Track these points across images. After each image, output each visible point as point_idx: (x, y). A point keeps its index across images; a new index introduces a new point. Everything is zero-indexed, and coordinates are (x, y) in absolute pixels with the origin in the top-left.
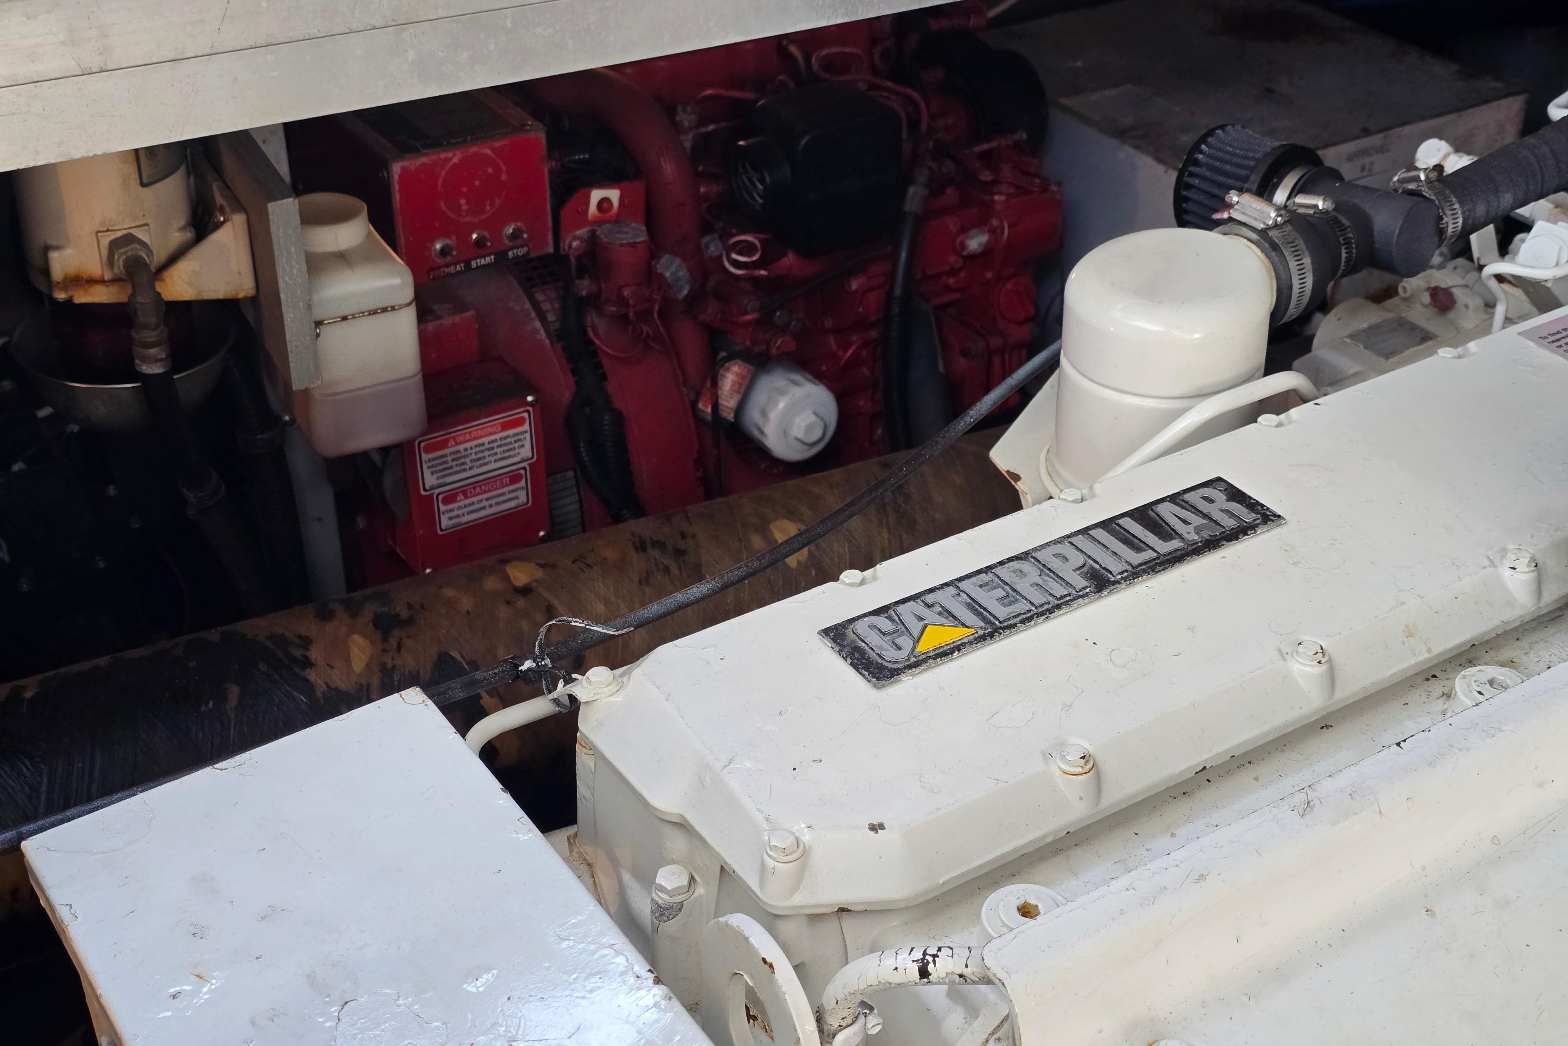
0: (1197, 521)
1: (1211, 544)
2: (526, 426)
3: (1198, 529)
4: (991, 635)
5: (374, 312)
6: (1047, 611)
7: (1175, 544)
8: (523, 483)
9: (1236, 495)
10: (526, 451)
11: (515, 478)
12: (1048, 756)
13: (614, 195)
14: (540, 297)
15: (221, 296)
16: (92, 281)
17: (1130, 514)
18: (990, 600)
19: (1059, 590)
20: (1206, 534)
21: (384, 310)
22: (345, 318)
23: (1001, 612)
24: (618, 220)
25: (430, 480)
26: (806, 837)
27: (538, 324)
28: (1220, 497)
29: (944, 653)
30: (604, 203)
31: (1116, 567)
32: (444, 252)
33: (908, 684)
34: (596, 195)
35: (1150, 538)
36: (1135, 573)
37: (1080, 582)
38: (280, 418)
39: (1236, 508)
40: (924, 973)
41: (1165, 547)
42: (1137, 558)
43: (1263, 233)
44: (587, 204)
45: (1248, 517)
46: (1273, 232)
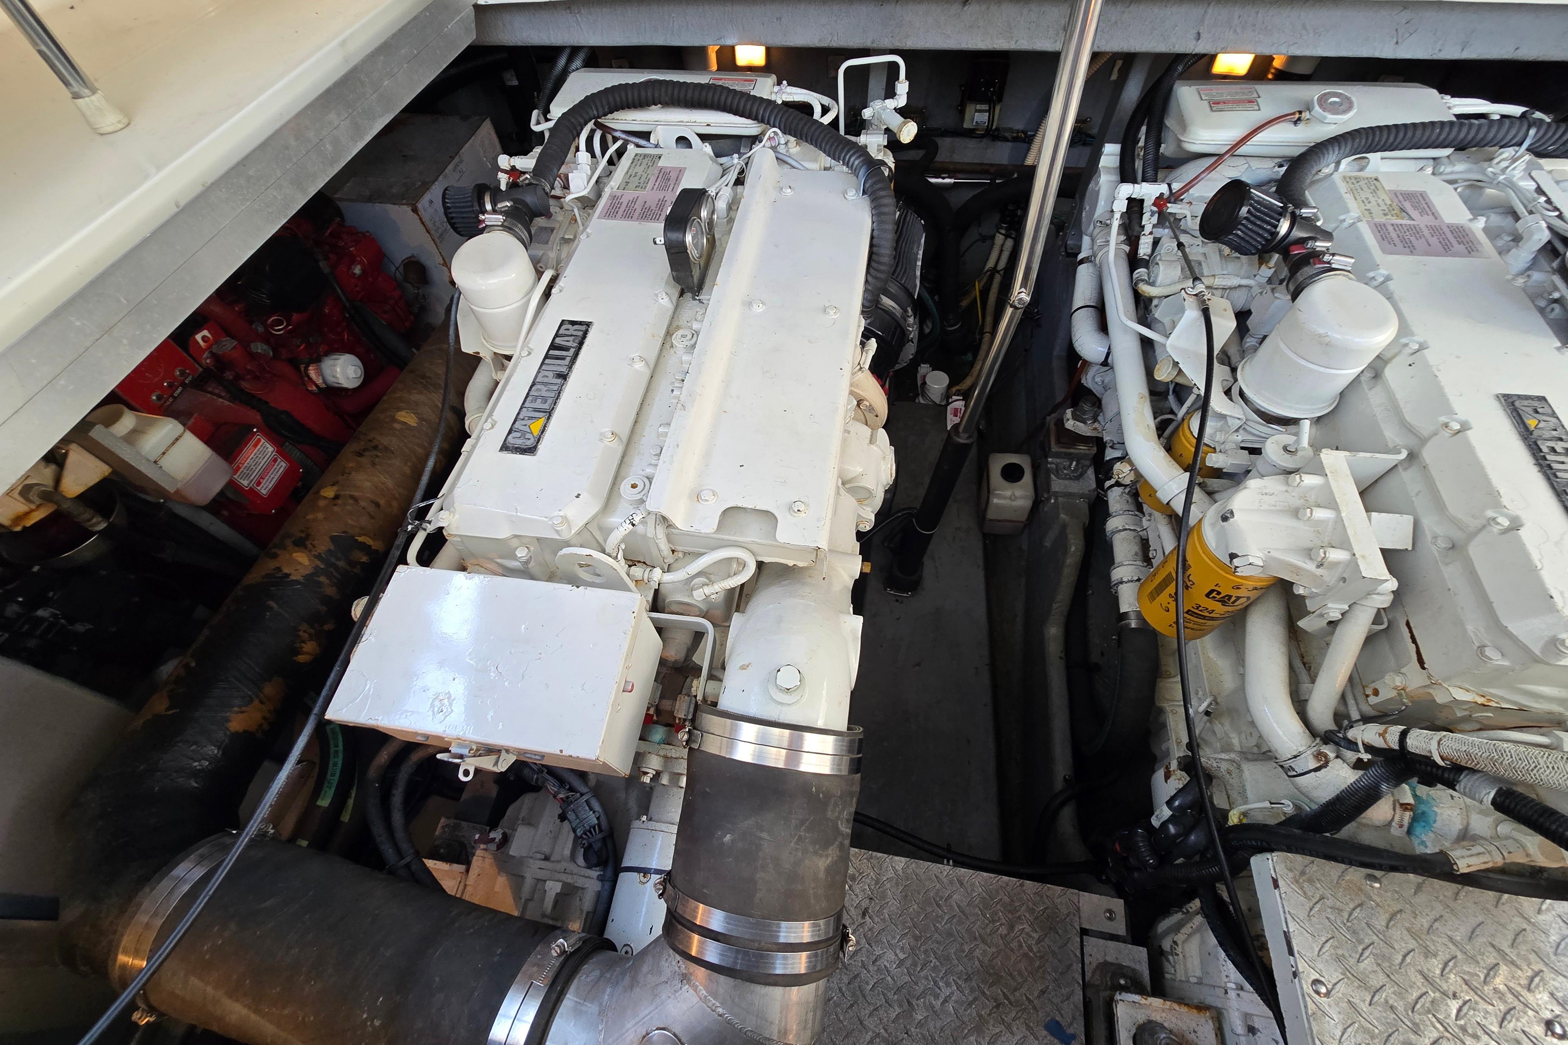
0: (571, 338)
1: (581, 344)
2: (263, 441)
3: (574, 341)
4: (550, 415)
5: (173, 443)
6: (558, 397)
7: (571, 350)
8: (279, 460)
9: (573, 323)
10: (271, 449)
11: (275, 460)
13: (205, 333)
14: (210, 389)
15: (98, 480)
16: (27, 514)
17: (550, 349)
19: (556, 388)
20: (577, 341)
21: (177, 439)
22: (164, 453)
23: (544, 406)
24: (216, 341)
25: (245, 483)
26: (562, 513)
27: (220, 400)
28: (570, 326)
29: (543, 431)
30: (204, 338)
31: (564, 370)
32: (159, 398)
33: (540, 447)
34: (198, 337)
35: (564, 353)
36: (570, 367)
37: (559, 381)
38: (159, 503)
39: (576, 327)
40: (633, 525)
41: (569, 353)
42: (565, 362)
44: (198, 343)
45: (584, 328)
46: (505, 224)
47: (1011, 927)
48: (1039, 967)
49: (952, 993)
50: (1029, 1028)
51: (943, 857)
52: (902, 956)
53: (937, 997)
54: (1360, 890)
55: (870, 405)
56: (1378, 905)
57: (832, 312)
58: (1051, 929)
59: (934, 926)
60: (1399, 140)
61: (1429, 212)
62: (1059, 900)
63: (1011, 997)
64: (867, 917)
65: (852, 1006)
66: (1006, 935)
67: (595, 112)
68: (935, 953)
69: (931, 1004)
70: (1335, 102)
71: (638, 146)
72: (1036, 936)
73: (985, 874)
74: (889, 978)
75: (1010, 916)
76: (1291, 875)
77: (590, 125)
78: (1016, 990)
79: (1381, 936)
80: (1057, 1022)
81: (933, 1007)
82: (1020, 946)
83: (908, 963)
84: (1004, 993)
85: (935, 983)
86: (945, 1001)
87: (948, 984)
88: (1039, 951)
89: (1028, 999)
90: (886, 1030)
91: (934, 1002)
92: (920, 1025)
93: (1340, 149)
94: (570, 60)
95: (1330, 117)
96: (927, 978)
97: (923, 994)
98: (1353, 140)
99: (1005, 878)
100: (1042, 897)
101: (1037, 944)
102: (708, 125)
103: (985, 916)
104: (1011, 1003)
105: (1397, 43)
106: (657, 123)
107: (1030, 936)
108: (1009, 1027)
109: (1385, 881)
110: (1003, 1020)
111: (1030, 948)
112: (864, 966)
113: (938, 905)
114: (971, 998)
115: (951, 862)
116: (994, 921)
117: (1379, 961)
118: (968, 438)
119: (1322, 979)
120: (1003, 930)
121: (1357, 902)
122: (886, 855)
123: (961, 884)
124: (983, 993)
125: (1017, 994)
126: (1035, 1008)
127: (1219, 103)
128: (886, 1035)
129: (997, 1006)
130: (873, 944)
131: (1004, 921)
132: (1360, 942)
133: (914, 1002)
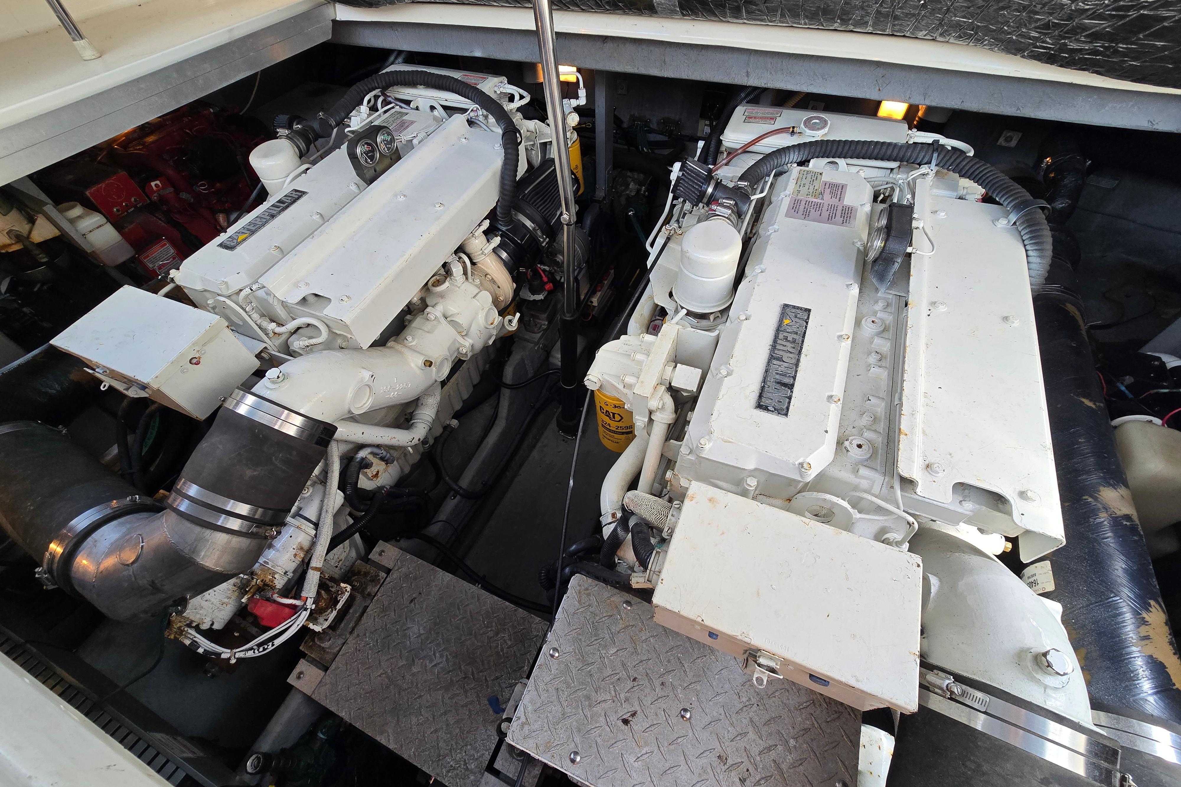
0: (290, 198)
1: (294, 202)
2: (168, 245)
3: (290, 200)
4: (253, 233)
5: (98, 228)
6: (263, 225)
7: (286, 204)
8: (177, 259)
9: (296, 191)
10: (172, 251)
11: (174, 258)
12: (269, 249)
13: (158, 182)
14: (157, 215)
15: (51, 237)
16: (10, 245)
17: (277, 202)
18: (251, 227)
19: (265, 220)
20: (292, 200)
21: (100, 226)
22: (91, 231)
23: (254, 229)
24: (163, 188)
25: (151, 266)
26: (225, 280)
27: (160, 222)
28: (294, 193)
29: (244, 240)
30: (156, 185)
31: (275, 212)
32: (118, 210)
33: (239, 249)
34: (153, 184)
35: (281, 205)
36: (280, 213)
37: (268, 218)
38: (100, 265)
39: (297, 193)
40: (252, 290)
41: (284, 205)
42: (279, 209)
43: (287, 136)
44: (152, 187)
45: (300, 194)
46: (289, 136)
47: (497, 634)
48: (502, 663)
49: (442, 662)
50: (478, 696)
51: (477, 582)
52: (422, 632)
53: (431, 661)
54: (617, 607)
55: (492, 279)
56: (622, 618)
57: (437, 206)
58: (521, 641)
59: (450, 619)
60: (845, 151)
61: (838, 196)
62: (535, 625)
63: (476, 676)
64: (413, 603)
65: (379, 651)
66: (491, 638)
67: (376, 85)
68: (443, 635)
69: (426, 664)
70: (816, 123)
71: (401, 107)
72: (509, 643)
73: (496, 598)
74: (408, 642)
75: (499, 627)
76: (578, 588)
77: (376, 92)
78: (481, 672)
79: (611, 635)
80: (497, 699)
81: (426, 667)
82: (497, 647)
83: (423, 637)
84: (472, 671)
85: (434, 654)
86: (435, 665)
87: (441, 656)
88: (507, 653)
89: (486, 679)
90: (392, 671)
91: (428, 664)
92: (414, 675)
93: (799, 152)
94: (396, 58)
95: (808, 132)
96: (430, 649)
97: (424, 658)
98: (811, 146)
99: (507, 603)
100: (525, 621)
101: (508, 648)
102: (446, 100)
103: (484, 622)
104: (474, 678)
105: (879, 90)
106: (420, 96)
107: (506, 642)
108: (466, 692)
109: (635, 607)
110: (464, 687)
111: (502, 650)
112: (397, 631)
113: (459, 609)
114: (451, 669)
115: (480, 585)
116: (488, 627)
117: (600, 649)
119: (559, 649)
120: (491, 634)
121: (609, 614)
122: (441, 570)
123: (478, 599)
124: (460, 668)
125: (481, 674)
126: (487, 686)
127: (751, 118)
128: (390, 674)
129: (465, 678)
130: (408, 620)
131: (494, 628)
132: (596, 635)
133: (416, 661)
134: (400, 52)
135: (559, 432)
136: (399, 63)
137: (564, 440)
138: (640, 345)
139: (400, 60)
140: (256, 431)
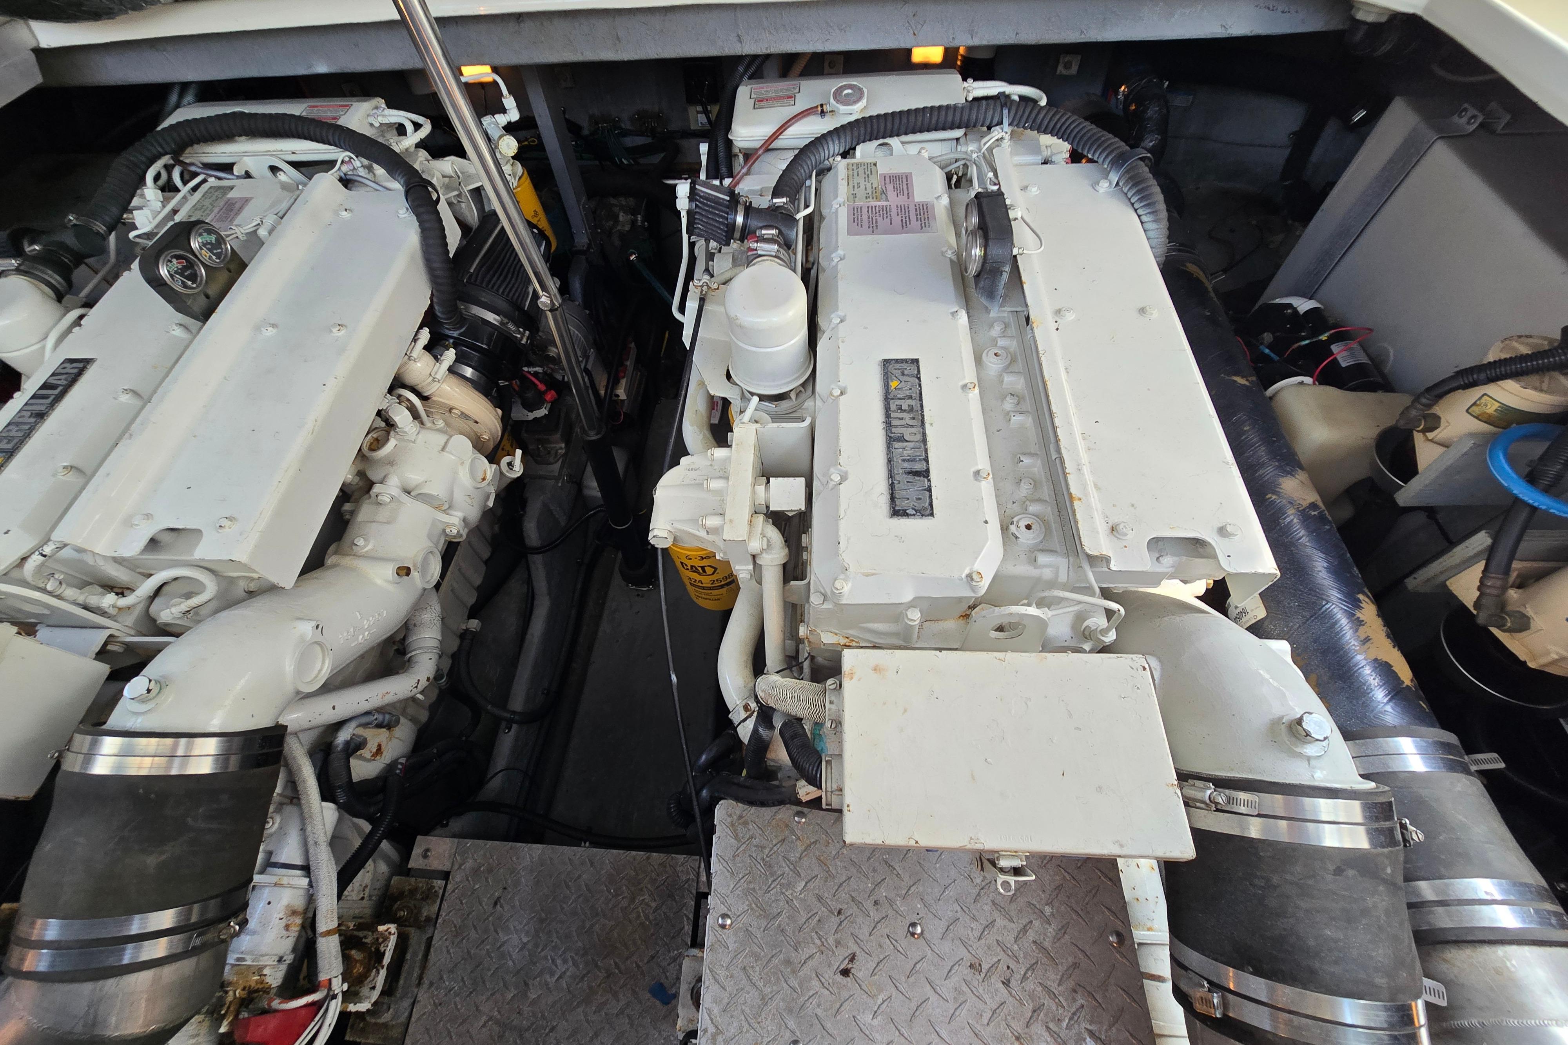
0: (63, 377)
1: (74, 381)
3: (66, 380)
4: (12, 455)
6: (28, 436)
7: (60, 388)
9: (73, 361)
12: (54, 475)
17: (41, 388)
18: (4, 446)
19: (27, 427)
20: (70, 379)
23: (9, 446)
28: (67, 365)
31: (43, 408)
35: (51, 392)
36: (52, 406)
37: (33, 420)
39: (75, 365)
40: (45, 556)
41: (56, 392)
42: (49, 401)
43: (18, 269)
45: (81, 365)
46: (22, 268)
47: (633, 900)
48: (653, 935)
49: (568, 969)
50: (634, 992)
51: (581, 840)
52: (525, 940)
53: (552, 974)
54: (787, 826)
55: (462, 413)
56: (798, 838)
57: (335, 330)
58: (669, 896)
59: (561, 906)
60: (896, 126)
61: (906, 192)
62: (681, 868)
63: (622, 967)
64: (498, 906)
65: (471, 993)
66: (626, 908)
67: (160, 149)
68: (557, 932)
69: (546, 981)
70: (848, 94)
71: (220, 179)
72: (654, 905)
73: (615, 851)
74: (510, 963)
75: (633, 889)
76: (729, 820)
77: (166, 160)
78: (627, 959)
79: (792, 867)
80: (662, 984)
81: (547, 984)
82: (639, 916)
83: (530, 946)
84: (616, 964)
85: (553, 961)
86: (560, 977)
87: (565, 961)
88: (655, 919)
89: (638, 966)
90: (499, 1012)
91: (549, 980)
92: (533, 1003)
93: (839, 139)
94: (181, 96)
95: (843, 108)
96: (546, 958)
97: (541, 973)
98: (852, 129)
99: (634, 853)
100: (665, 867)
101: (654, 912)
102: (293, 153)
103: (609, 892)
104: (620, 972)
106: (246, 154)
107: (648, 906)
108: (615, 995)
109: (810, 816)
110: (611, 988)
111: (647, 918)
112: (488, 953)
113: (568, 887)
114: (585, 972)
115: (587, 844)
116: (617, 895)
117: (784, 890)
118: (597, 434)
119: (729, 913)
120: (625, 903)
121: (780, 838)
122: (524, 845)
123: (592, 864)
124: (597, 966)
125: (628, 962)
126: (643, 974)
127: (762, 101)
128: (499, 1017)
129: (608, 977)
130: (499, 930)
131: (626, 894)
132: (772, 875)
133: (530, 982)
134: (184, 86)
135: (628, 586)
136: (190, 104)
137: (638, 595)
138: (711, 465)
139: (189, 98)
140: (141, 791)
